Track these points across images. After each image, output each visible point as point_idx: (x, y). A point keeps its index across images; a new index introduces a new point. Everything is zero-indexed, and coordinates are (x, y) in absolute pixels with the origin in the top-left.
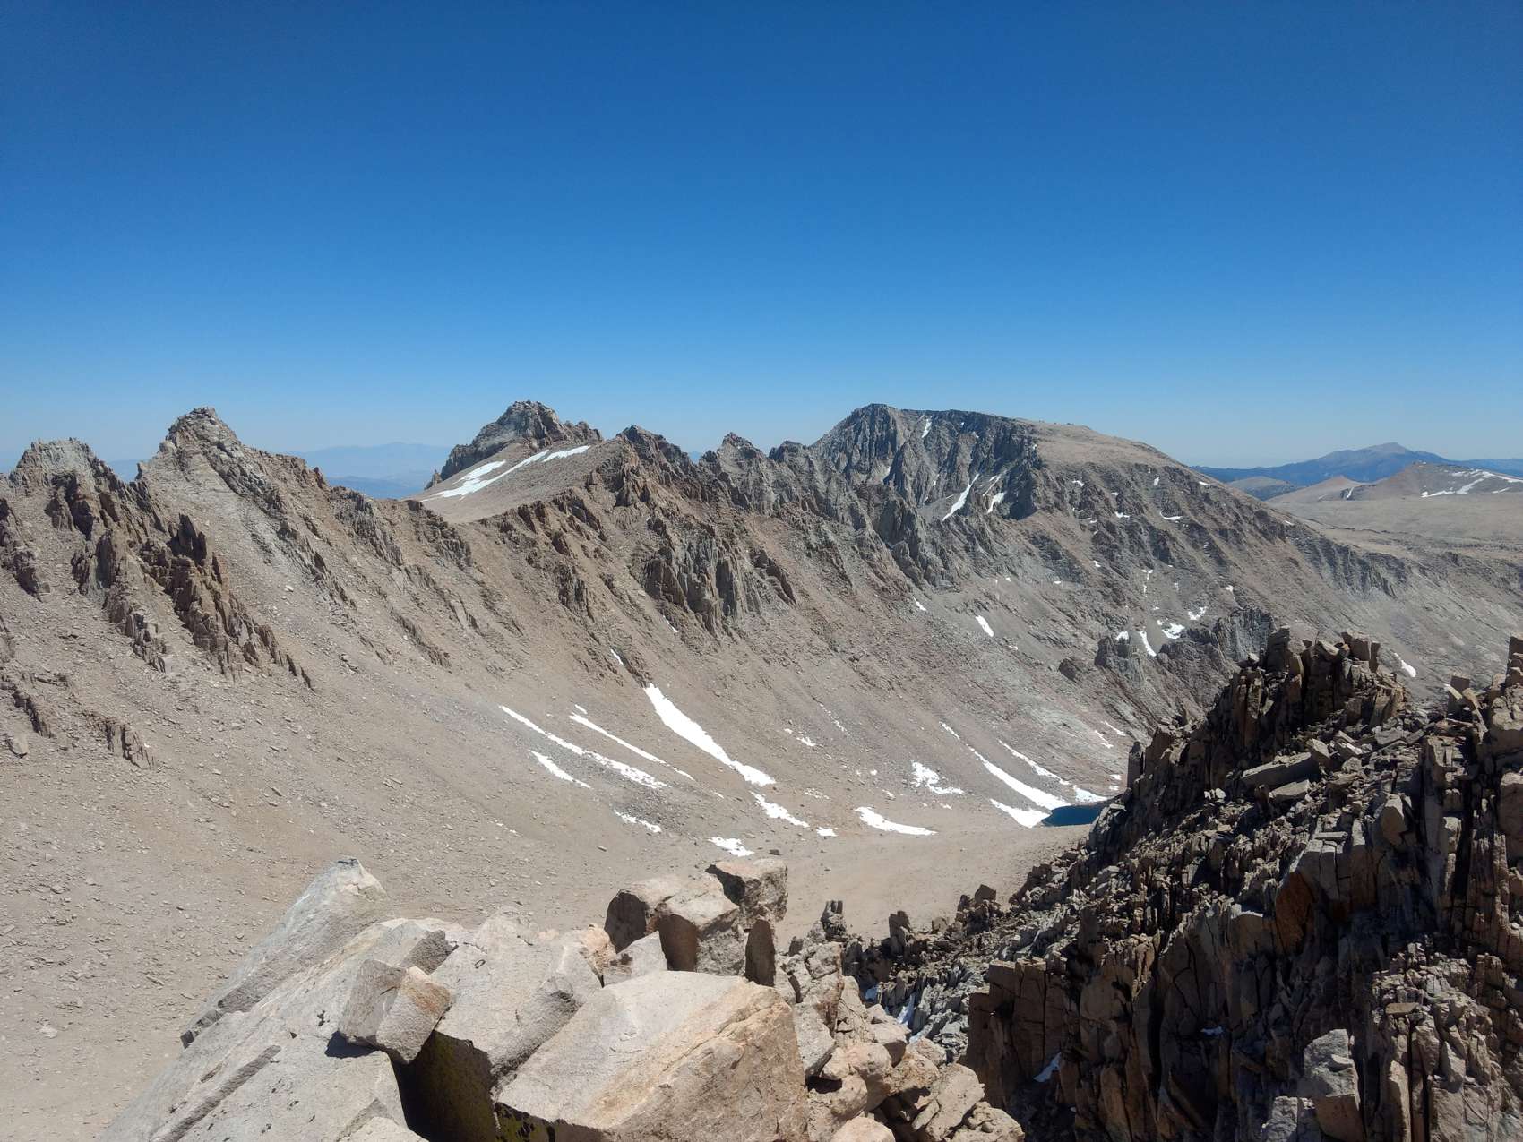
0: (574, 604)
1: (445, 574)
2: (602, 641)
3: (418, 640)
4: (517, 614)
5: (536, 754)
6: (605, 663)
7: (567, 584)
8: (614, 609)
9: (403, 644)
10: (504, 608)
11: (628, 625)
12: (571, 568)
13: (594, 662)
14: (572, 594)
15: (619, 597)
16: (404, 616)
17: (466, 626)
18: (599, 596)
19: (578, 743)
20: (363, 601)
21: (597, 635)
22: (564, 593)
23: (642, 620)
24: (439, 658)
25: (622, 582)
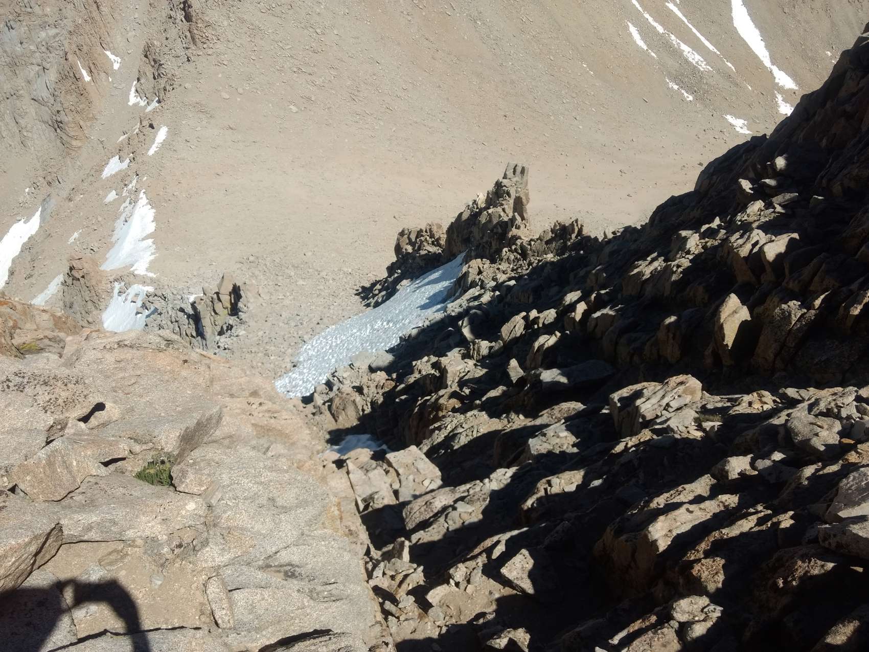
5: (630, 24)
19: (662, 24)
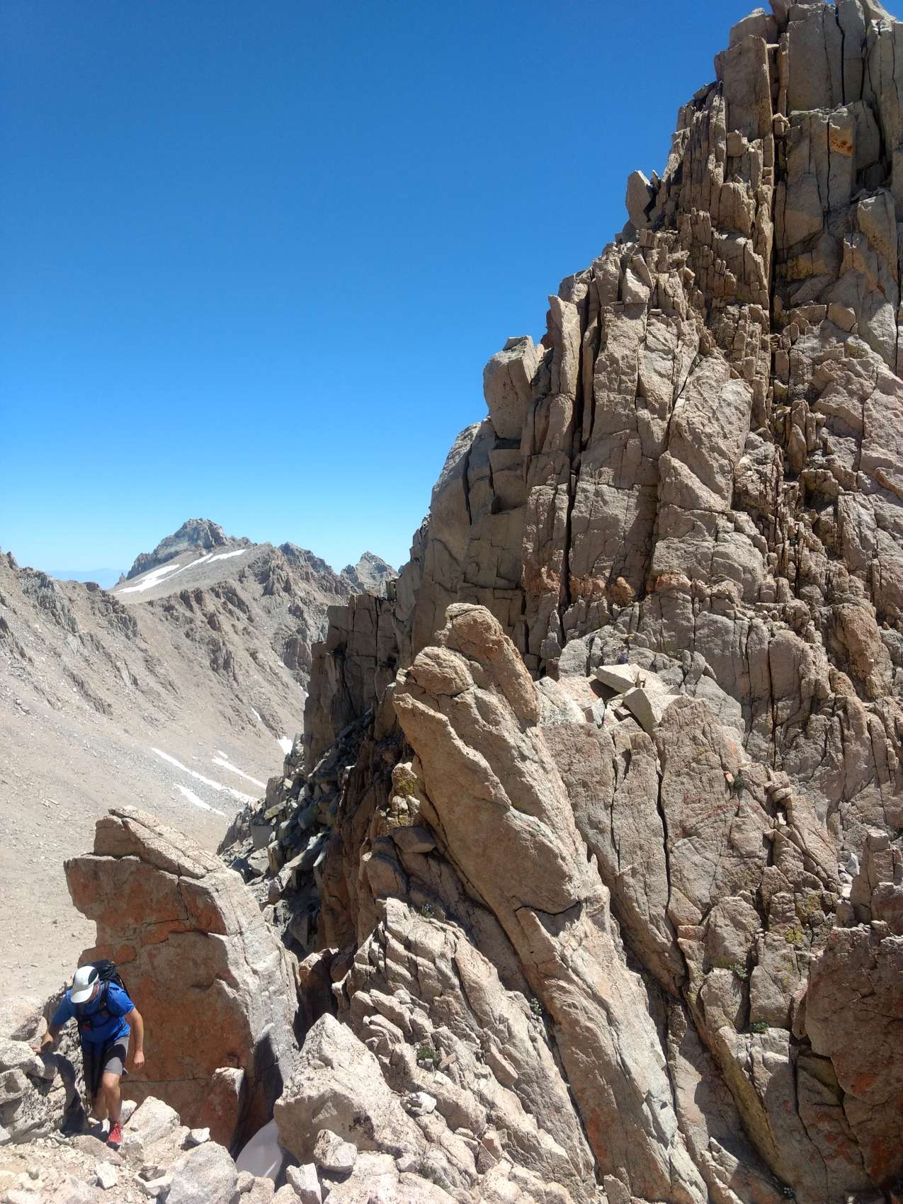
0: (222, 671)
1: (114, 642)
2: (245, 701)
3: (85, 692)
4: (173, 677)
5: (180, 787)
6: (246, 719)
7: (218, 654)
8: (257, 677)
9: (72, 694)
10: (162, 671)
11: (267, 689)
12: (221, 641)
13: (237, 717)
14: (221, 662)
15: (261, 666)
16: (75, 672)
17: (128, 683)
18: (244, 665)
19: (218, 781)
20: (40, 660)
21: (240, 696)
22: (214, 661)
23: (280, 687)
24: (103, 707)
25: (265, 655)
